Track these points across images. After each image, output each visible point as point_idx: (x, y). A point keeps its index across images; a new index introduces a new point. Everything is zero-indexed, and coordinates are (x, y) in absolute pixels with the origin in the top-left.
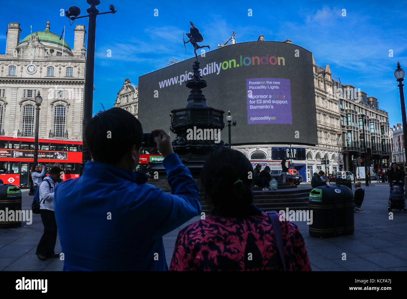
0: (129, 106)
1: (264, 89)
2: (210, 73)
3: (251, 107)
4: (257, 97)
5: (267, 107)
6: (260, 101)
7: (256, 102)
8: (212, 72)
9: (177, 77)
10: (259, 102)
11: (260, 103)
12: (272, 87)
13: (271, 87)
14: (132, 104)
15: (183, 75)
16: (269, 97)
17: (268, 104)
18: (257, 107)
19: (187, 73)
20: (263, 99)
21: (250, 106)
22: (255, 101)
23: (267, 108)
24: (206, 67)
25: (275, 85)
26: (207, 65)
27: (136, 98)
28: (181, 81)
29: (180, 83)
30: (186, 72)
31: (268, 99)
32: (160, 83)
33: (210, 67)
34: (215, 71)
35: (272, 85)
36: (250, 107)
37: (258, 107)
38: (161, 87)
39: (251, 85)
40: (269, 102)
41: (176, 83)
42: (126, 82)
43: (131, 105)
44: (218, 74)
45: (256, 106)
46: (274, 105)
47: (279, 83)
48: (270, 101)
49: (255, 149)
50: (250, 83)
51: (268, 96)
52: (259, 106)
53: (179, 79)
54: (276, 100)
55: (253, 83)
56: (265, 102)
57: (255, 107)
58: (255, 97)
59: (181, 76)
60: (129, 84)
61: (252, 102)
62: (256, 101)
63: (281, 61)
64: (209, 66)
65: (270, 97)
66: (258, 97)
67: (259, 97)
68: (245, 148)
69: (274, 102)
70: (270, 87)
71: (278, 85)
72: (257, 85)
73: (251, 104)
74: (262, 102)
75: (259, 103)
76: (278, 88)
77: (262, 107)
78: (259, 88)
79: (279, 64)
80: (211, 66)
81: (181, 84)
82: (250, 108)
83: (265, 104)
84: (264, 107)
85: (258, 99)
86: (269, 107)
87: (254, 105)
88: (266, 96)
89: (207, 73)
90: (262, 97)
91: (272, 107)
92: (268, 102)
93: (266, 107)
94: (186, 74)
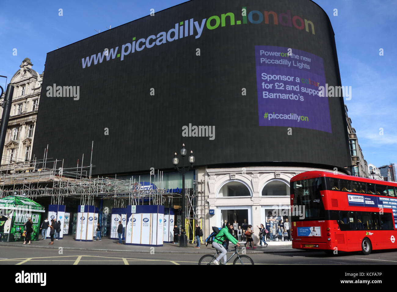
0: (25, 100)
1: (287, 66)
2: (181, 37)
3: (266, 95)
4: (275, 78)
5: (293, 97)
6: (282, 85)
7: (274, 87)
8: (186, 35)
9: (117, 48)
10: (279, 86)
11: (281, 88)
12: (300, 65)
13: (298, 65)
14: (29, 97)
15: (129, 45)
16: (296, 80)
17: (295, 93)
18: (276, 96)
19: (136, 41)
20: (286, 83)
21: (264, 92)
22: (271, 85)
23: (293, 99)
24: (175, 28)
25: (305, 62)
26: (177, 25)
27: (39, 88)
28: (123, 53)
29: (120, 57)
30: (134, 39)
31: (294, 83)
32: (83, 60)
33: (182, 28)
34: (192, 33)
35: (300, 61)
36: (264, 95)
37: (278, 95)
38: (84, 66)
39: (263, 56)
40: (297, 89)
41: (114, 57)
42: (25, 63)
43: (29, 100)
44: (197, 37)
45: (275, 94)
46: (304, 94)
47: (309, 60)
48: (298, 87)
49: (272, 176)
50: (262, 52)
51: (294, 79)
52: (280, 94)
53: (119, 52)
54: (307, 86)
55: (267, 54)
56: (289, 88)
57: (273, 96)
58: (272, 77)
59: (124, 47)
60: (30, 67)
61: (267, 86)
62: (274, 85)
63: (310, 26)
64: (179, 26)
65: (298, 80)
66: (278, 77)
67: (280, 77)
68: (253, 172)
69: (304, 90)
70: (296, 64)
71: (308, 63)
72: (275, 58)
73: (265, 90)
74: (285, 87)
75: (278, 88)
76: (308, 67)
77: (285, 96)
78: (277, 62)
79: (307, 30)
80: (184, 25)
81: (122, 59)
82: (264, 97)
83: (290, 92)
84: (288, 96)
85: (277, 81)
86: (296, 98)
87: (270, 91)
88: (292, 79)
89: (176, 37)
90: (285, 78)
91: (302, 99)
92: (295, 89)
93: (291, 97)
94: (134, 43)
